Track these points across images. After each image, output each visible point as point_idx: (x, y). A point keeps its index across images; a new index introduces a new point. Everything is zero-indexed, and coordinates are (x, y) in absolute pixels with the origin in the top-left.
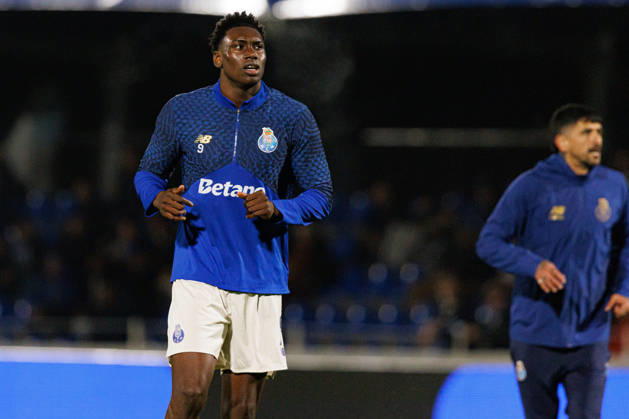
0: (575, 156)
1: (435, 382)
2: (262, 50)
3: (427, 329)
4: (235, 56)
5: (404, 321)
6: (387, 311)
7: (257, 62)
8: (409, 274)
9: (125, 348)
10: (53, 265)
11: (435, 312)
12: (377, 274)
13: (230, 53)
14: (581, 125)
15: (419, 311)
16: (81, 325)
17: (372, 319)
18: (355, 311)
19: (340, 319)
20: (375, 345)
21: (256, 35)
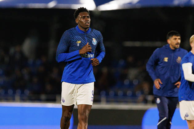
0: (172, 46)
1: (143, 113)
2: (89, 18)
3: (141, 98)
4: (82, 20)
5: (134, 96)
6: (129, 93)
7: (88, 22)
8: (135, 82)
9: (55, 103)
10: (35, 80)
11: (143, 93)
12: (126, 82)
13: (81, 19)
14: (174, 37)
15: (138, 93)
16: (43, 97)
17: (125, 95)
18: (120, 93)
19: (116, 95)
20: (126, 102)
21: (87, 14)
